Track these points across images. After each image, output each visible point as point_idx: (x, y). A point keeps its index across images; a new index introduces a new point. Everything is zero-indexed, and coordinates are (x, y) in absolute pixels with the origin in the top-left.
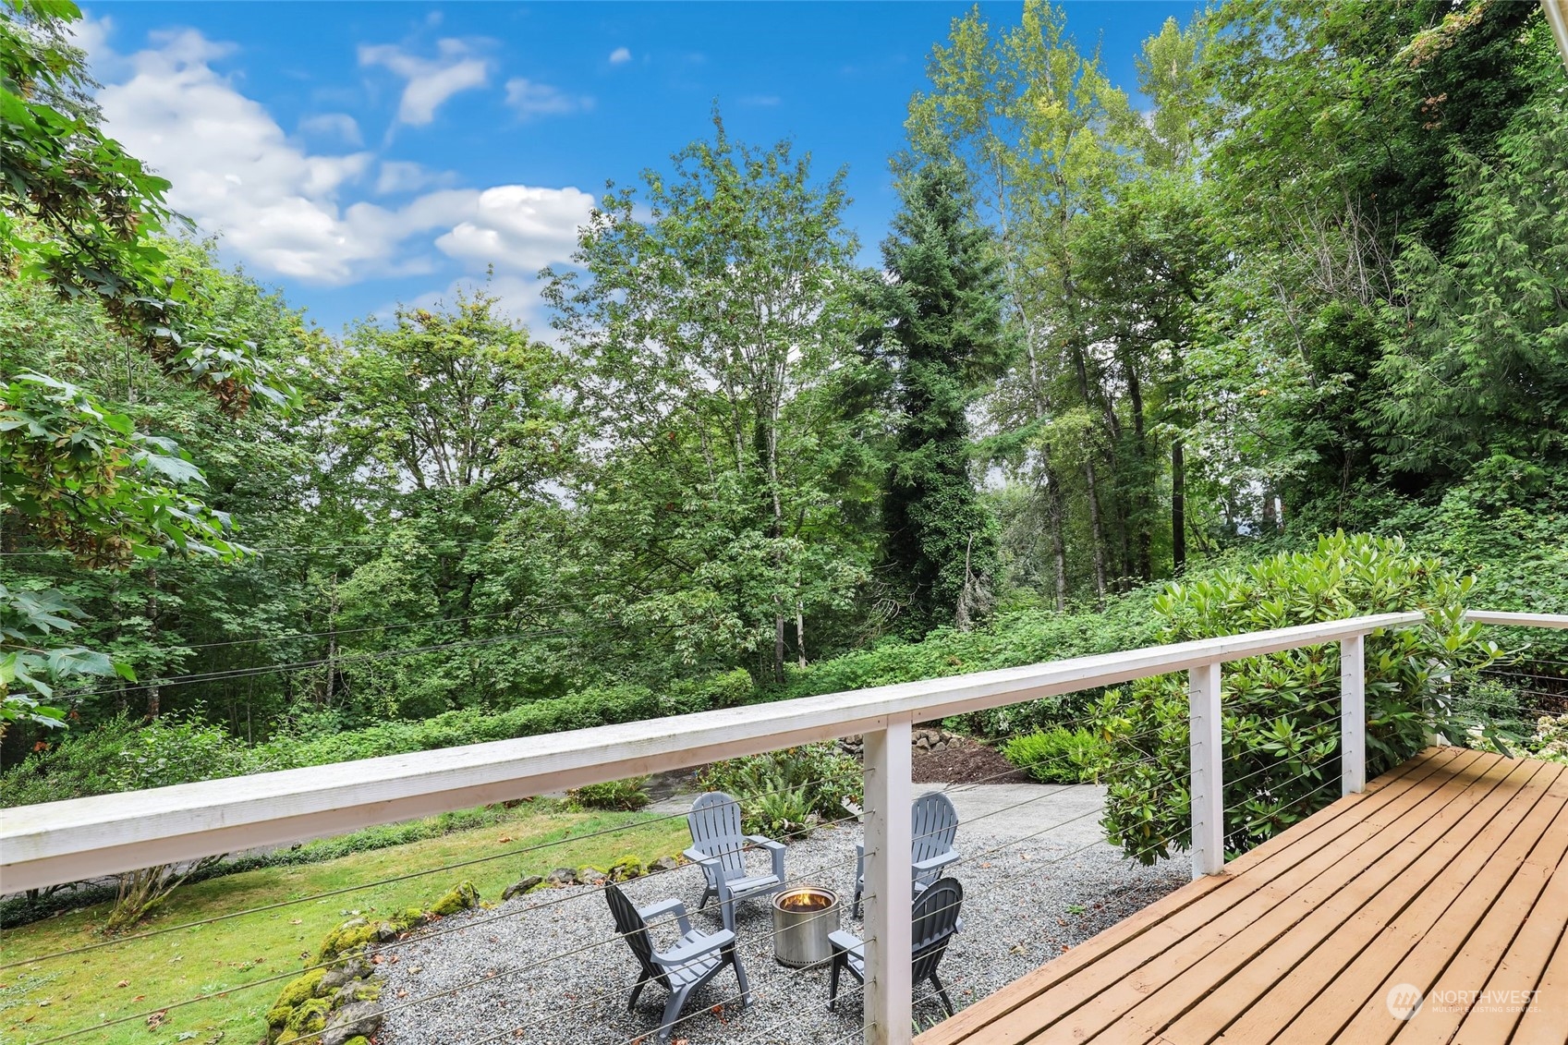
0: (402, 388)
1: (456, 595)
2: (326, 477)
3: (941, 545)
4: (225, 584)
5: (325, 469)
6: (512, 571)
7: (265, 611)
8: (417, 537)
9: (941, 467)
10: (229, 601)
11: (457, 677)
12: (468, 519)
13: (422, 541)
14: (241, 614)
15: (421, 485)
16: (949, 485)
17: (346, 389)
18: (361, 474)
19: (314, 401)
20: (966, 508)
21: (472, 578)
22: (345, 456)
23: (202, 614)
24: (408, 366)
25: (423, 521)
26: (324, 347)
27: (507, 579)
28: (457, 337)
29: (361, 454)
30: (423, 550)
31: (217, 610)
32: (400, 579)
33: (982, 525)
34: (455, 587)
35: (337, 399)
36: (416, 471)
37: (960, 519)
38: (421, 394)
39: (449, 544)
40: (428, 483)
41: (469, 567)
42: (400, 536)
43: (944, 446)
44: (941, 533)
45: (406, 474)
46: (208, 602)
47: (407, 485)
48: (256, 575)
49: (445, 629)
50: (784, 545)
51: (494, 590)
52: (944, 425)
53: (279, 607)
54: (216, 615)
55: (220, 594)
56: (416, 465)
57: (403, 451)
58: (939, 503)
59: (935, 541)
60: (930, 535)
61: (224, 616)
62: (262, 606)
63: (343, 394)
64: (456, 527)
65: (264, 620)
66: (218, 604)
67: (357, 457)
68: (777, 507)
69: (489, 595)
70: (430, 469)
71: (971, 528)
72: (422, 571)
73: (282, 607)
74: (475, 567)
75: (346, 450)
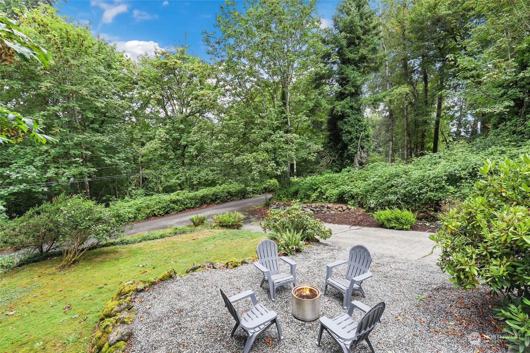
0: (157, 80)
1: (179, 152)
2: (136, 112)
3: (350, 137)
4: (104, 148)
5: (136, 109)
6: (197, 144)
7: (117, 156)
8: (165, 132)
9: (351, 107)
10: (106, 154)
11: (181, 179)
12: (182, 126)
13: (167, 134)
14: (110, 157)
15: (167, 114)
16: (354, 114)
17: (140, 80)
18: (148, 111)
19: (129, 85)
20: (360, 123)
21: (185, 146)
22: (142, 104)
23: (98, 158)
24: (160, 72)
25: (167, 127)
26: (131, 65)
27: (195, 147)
28: (175, 60)
29: (147, 103)
30: (168, 137)
31: (103, 156)
32: (161, 147)
33: (365, 130)
34: (179, 150)
35: (137, 84)
36: (165, 109)
37: (358, 127)
38: (165, 82)
39: (176, 135)
40: (169, 113)
41: (183, 143)
42: (160, 132)
43: (353, 99)
44: (349, 132)
45: (161, 110)
46: (100, 154)
47: (162, 115)
48: (114, 145)
49: (177, 163)
50: (292, 136)
51: (191, 151)
52: (354, 91)
53: (122, 155)
54: (102, 158)
55: (103, 151)
56: (165, 107)
57: (160, 103)
58: (350, 121)
59: (347, 136)
60: (345, 133)
61: (105, 158)
62: (117, 155)
63: (139, 82)
64: (179, 129)
65: (118, 160)
66: (103, 154)
67: (145, 105)
68: (289, 122)
69: (190, 152)
70: (169, 109)
71: (361, 131)
72: (168, 144)
73: (123, 155)
74: (185, 143)
75: (142, 102)
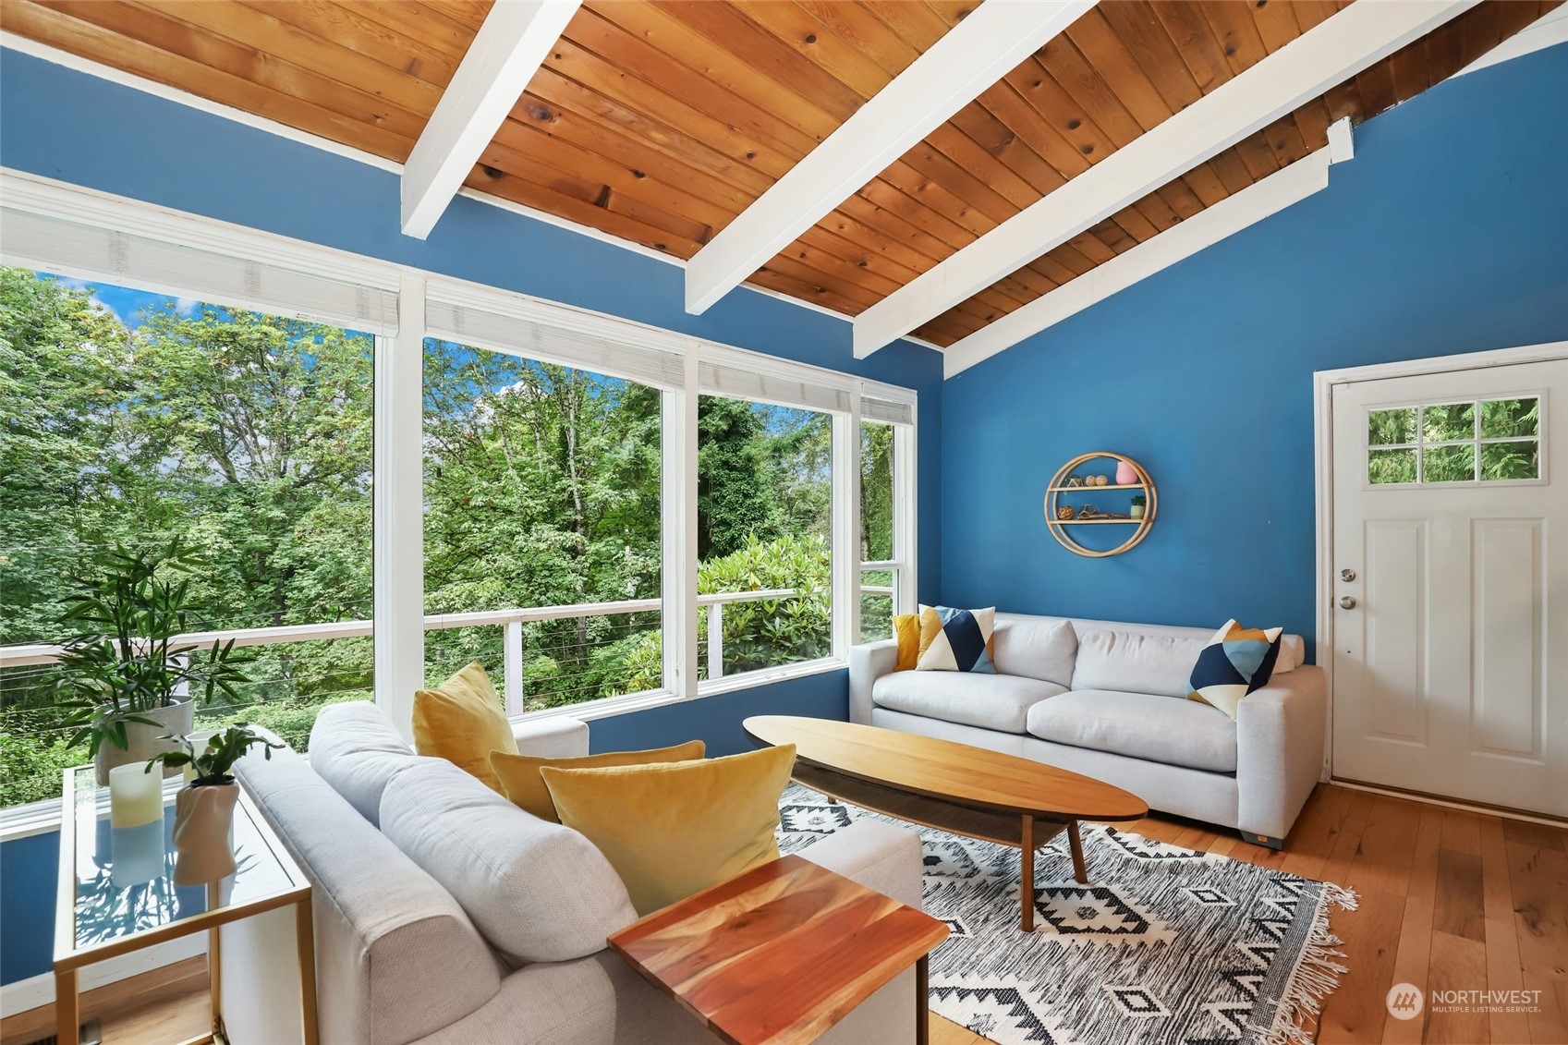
0: (202, 379)
1: (265, 590)
2: (122, 469)
3: (728, 535)
5: (123, 458)
6: (326, 566)
8: (220, 532)
9: (726, 464)
11: (266, 672)
12: (277, 513)
13: (228, 536)
15: (232, 479)
16: (733, 480)
17: (141, 378)
18: (166, 465)
19: (101, 391)
20: (748, 502)
21: (290, 573)
22: (145, 447)
24: (213, 357)
25: (228, 516)
26: (114, 335)
27: (319, 573)
28: (265, 328)
29: (164, 445)
30: (226, 544)
32: (198, 575)
33: (763, 517)
34: (267, 582)
35: (131, 388)
36: (225, 461)
37: (743, 511)
38: (230, 385)
39: (260, 540)
40: (239, 475)
41: (279, 561)
42: (201, 531)
43: (727, 445)
44: (726, 524)
45: (215, 465)
47: (218, 479)
48: (30, 574)
51: (304, 584)
52: (725, 428)
56: (225, 457)
57: (211, 443)
58: (724, 498)
59: (723, 532)
60: (717, 525)
62: (36, 606)
63: (138, 384)
64: (270, 521)
67: (158, 448)
68: (577, 501)
69: (301, 589)
70: (240, 461)
71: (754, 519)
72: (228, 566)
74: (286, 561)
75: (147, 440)
